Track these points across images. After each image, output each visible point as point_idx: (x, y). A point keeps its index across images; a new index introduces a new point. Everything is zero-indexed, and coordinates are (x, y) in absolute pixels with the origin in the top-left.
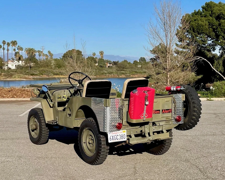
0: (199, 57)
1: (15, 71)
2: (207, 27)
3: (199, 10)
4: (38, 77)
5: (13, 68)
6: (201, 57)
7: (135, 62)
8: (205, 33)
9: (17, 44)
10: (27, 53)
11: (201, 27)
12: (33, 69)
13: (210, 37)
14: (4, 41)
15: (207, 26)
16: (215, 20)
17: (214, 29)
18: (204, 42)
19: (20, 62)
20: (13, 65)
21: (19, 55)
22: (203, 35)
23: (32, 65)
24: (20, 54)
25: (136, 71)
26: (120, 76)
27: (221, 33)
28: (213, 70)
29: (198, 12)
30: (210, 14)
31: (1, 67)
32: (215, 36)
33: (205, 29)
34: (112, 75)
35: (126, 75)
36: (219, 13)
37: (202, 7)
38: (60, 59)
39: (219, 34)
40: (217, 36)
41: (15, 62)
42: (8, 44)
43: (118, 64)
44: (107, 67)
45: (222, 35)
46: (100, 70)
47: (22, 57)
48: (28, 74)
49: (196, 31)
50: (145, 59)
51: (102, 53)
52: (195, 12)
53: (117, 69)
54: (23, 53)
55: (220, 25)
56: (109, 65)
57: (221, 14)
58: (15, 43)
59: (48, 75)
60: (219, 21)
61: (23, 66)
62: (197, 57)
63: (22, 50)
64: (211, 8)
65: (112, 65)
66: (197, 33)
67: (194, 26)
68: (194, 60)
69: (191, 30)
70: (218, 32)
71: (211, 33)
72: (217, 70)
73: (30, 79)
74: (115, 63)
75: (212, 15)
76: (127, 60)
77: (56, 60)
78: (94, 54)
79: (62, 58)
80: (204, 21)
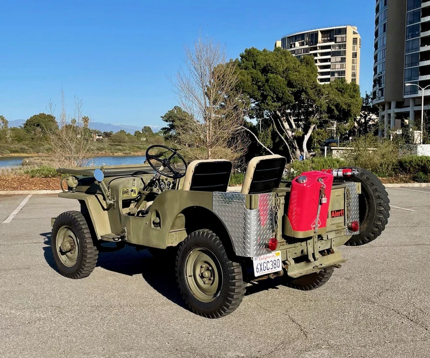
0: (239, 126)
2: (250, 84)
3: (237, 59)
7: (137, 133)
8: (247, 92)
11: (242, 84)
13: (254, 98)
15: (250, 82)
16: (259, 73)
17: (259, 87)
25: (139, 146)
26: (115, 154)
27: (269, 92)
28: (259, 144)
29: (235, 62)
30: (253, 66)
33: (247, 86)
34: (103, 152)
35: (124, 152)
36: (265, 65)
37: (240, 55)
38: (20, 128)
39: (267, 94)
43: (111, 135)
44: (95, 140)
45: (270, 96)
50: (150, 129)
51: (86, 120)
52: (230, 62)
53: (111, 143)
55: (267, 81)
56: (97, 137)
57: (268, 65)
59: (2, 153)
60: (267, 76)
62: (236, 126)
64: (253, 57)
65: (102, 138)
70: (266, 91)
71: (255, 93)
74: (107, 135)
75: (256, 67)
76: (125, 131)
77: (13, 129)
78: (73, 121)
79: (23, 126)
80: (246, 75)
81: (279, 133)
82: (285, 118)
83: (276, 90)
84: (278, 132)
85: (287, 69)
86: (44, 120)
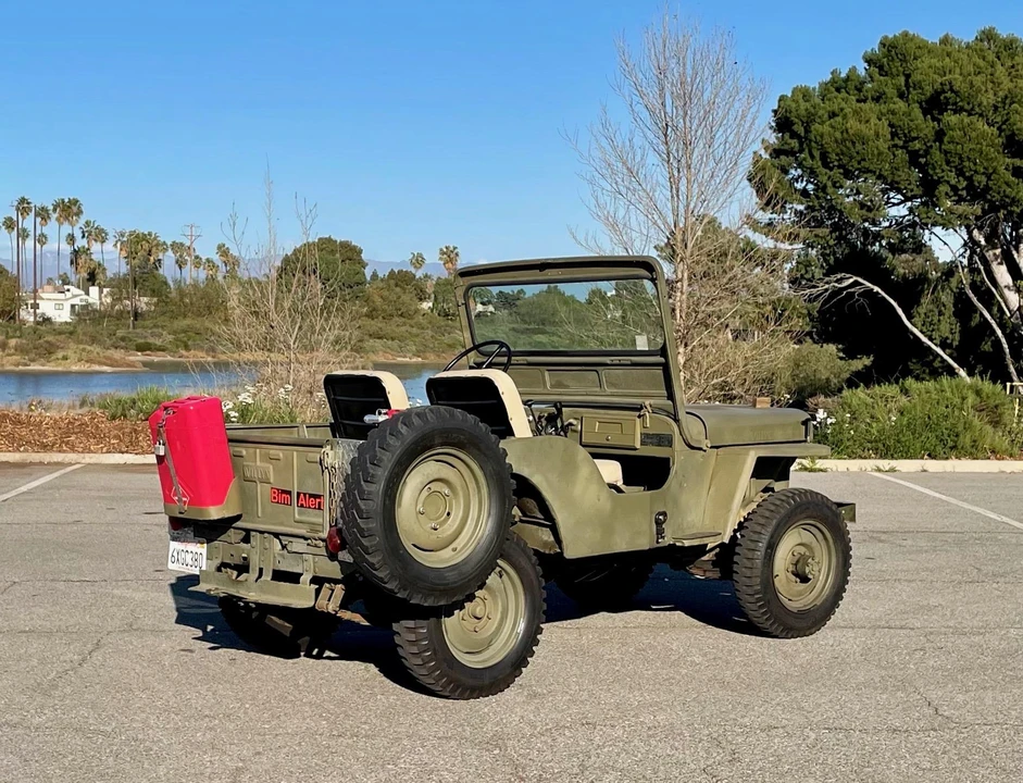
0: (848, 276)
1: (68, 331)
2: (883, 145)
3: (853, 69)
4: (169, 358)
5: (59, 320)
6: (855, 278)
7: (596, 297)
8: (875, 172)
9: (79, 213)
10: (124, 254)
11: (859, 147)
12: (147, 323)
13: (899, 191)
14: (23, 200)
15: (885, 141)
16: (917, 112)
17: (914, 159)
18: (870, 210)
19: (94, 290)
20: (59, 307)
21: (91, 260)
22: (864, 181)
23: (143, 305)
24: (93, 257)
27: (943, 171)
29: (848, 79)
30: (898, 90)
31: (10, 312)
32: (918, 186)
33: (873, 154)
36: (937, 86)
37: (863, 57)
38: (265, 279)
39: (936, 178)
40: (929, 187)
41: (68, 290)
42: (43, 214)
43: (518, 303)
44: (472, 317)
45: (948, 182)
46: (441, 331)
47: (104, 269)
48: (124, 343)
49: (836, 163)
51: (449, 256)
52: (833, 78)
53: (515, 326)
54: (108, 253)
55: (940, 135)
56: (480, 308)
57: (948, 87)
58: (73, 207)
59: (213, 350)
60: (939, 121)
61: (106, 310)
62: (839, 276)
63: (103, 242)
64: (904, 60)
65: (493, 310)
66: (841, 171)
67: (827, 139)
68: (826, 290)
69: (812, 157)
71: (900, 173)
72: (929, 333)
73: (129, 365)
74: (507, 301)
75: (909, 93)
76: (561, 288)
77: (247, 284)
78: (417, 260)
79: (274, 274)
80: (874, 120)
81: (975, 299)
82: (998, 251)
83: (966, 164)
84: (971, 295)
85: (1006, 97)
86: (330, 258)
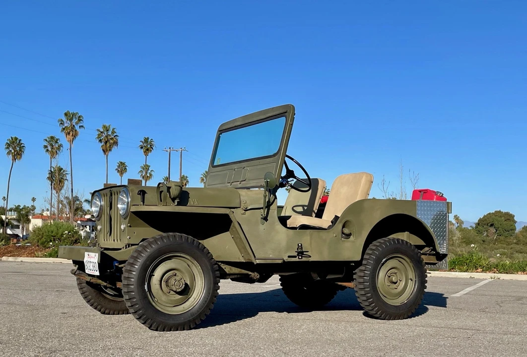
38: (470, 228)
77: (463, 230)
79: (474, 226)
86: (499, 219)
